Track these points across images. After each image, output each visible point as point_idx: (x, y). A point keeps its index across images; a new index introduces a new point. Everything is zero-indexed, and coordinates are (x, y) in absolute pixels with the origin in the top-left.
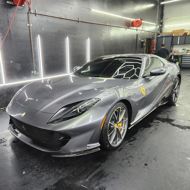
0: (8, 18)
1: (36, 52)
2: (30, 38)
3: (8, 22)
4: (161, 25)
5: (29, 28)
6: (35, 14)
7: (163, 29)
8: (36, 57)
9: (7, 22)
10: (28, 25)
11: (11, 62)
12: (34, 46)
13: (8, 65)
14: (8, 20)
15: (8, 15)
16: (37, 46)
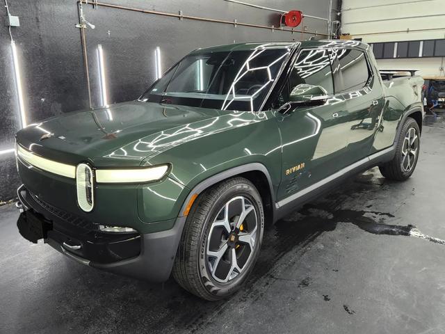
0: (37, 14)
1: (94, 80)
2: (83, 52)
3: (38, 21)
4: (338, 22)
5: (79, 31)
6: (93, 4)
7: (341, 29)
8: (95, 88)
9: (35, 21)
10: (78, 26)
11: (43, 100)
12: (90, 66)
13: (35, 107)
14: (37, 18)
15: (37, 9)
16: (97, 67)
